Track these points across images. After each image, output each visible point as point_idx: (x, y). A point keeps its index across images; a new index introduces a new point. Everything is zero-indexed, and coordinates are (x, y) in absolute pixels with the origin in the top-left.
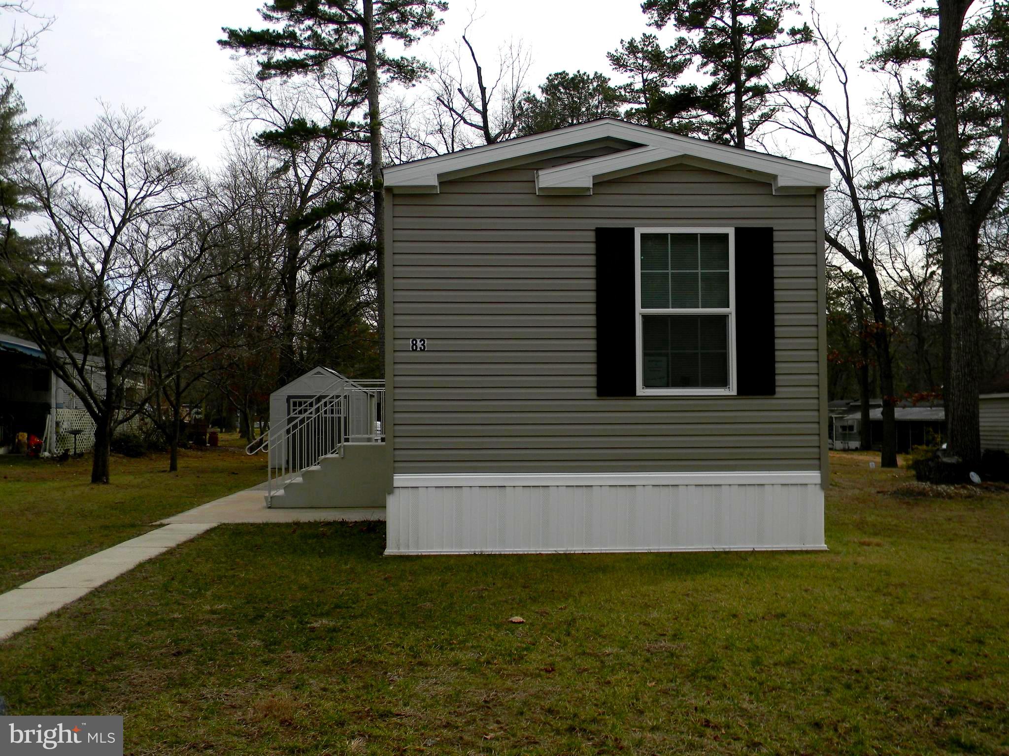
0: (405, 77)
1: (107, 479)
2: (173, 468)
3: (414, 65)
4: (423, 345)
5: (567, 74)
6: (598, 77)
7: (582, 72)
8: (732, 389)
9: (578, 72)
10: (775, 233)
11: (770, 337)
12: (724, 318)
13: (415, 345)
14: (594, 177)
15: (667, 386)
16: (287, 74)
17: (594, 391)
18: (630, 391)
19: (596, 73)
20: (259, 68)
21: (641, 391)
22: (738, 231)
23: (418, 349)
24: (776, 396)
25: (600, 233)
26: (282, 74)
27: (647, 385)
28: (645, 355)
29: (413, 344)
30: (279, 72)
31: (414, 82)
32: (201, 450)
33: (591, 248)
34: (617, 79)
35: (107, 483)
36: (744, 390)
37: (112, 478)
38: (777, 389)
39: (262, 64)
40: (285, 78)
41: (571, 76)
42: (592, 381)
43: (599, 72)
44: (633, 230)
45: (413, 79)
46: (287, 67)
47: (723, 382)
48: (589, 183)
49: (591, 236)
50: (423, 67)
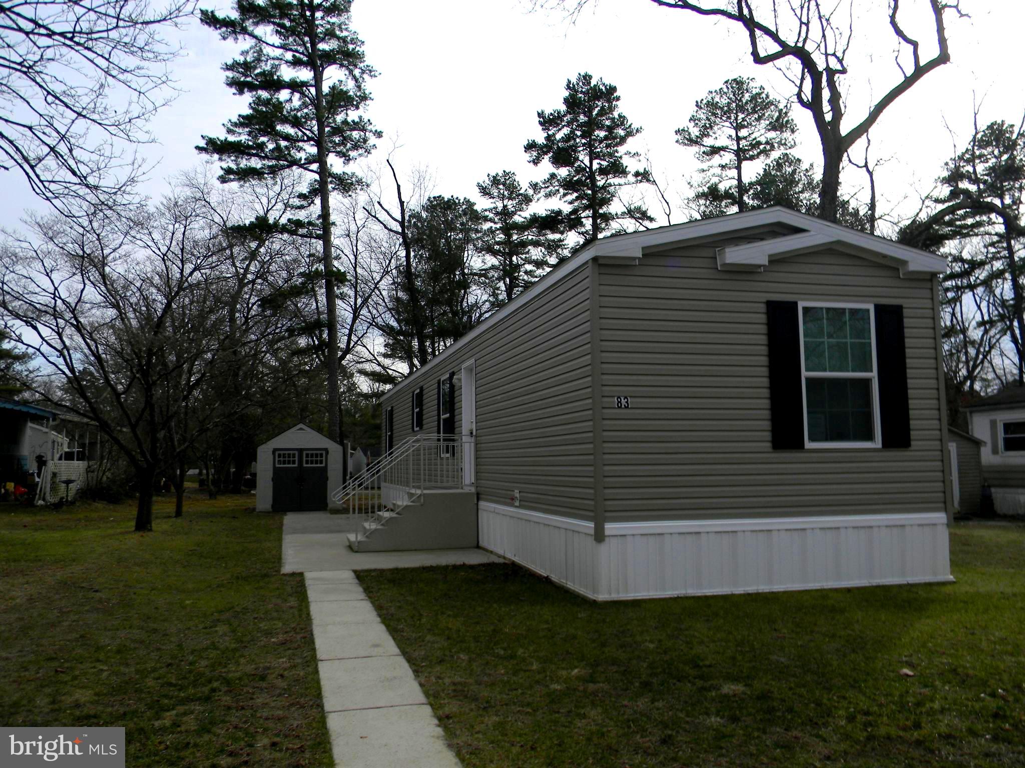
0: (344, 189)
1: (151, 527)
2: (179, 513)
3: (354, 179)
4: (627, 402)
5: (443, 198)
6: (467, 201)
7: (455, 197)
8: (878, 443)
9: (452, 196)
10: (905, 311)
11: (905, 398)
12: (867, 382)
13: (620, 402)
14: (770, 256)
15: (826, 439)
16: (244, 179)
17: (769, 445)
18: (800, 446)
19: (465, 198)
20: (221, 173)
21: (808, 445)
22: (878, 307)
23: (623, 406)
24: (912, 448)
25: (770, 304)
26: (239, 179)
27: (812, 439)
28: (808, 413)
29: (618, 402)
30: (237, 177)
31: (350, 193)
32: (159, 495)
33: (763, 318)
34: (482, 204)
35: (151, 530)
36: (888, 443)
37: (154, 525)
38: (913, 443)
39: (225, 169)
40: (242, 183)
41: (446, 199)
42: (768, 435)
43: (468, 198)
44: (795, 304)
45: (350, 190)
46: (245, 175)
47: (870, 437)
48: (765, 261)
49: (762, 308)
50: (360, 182)
